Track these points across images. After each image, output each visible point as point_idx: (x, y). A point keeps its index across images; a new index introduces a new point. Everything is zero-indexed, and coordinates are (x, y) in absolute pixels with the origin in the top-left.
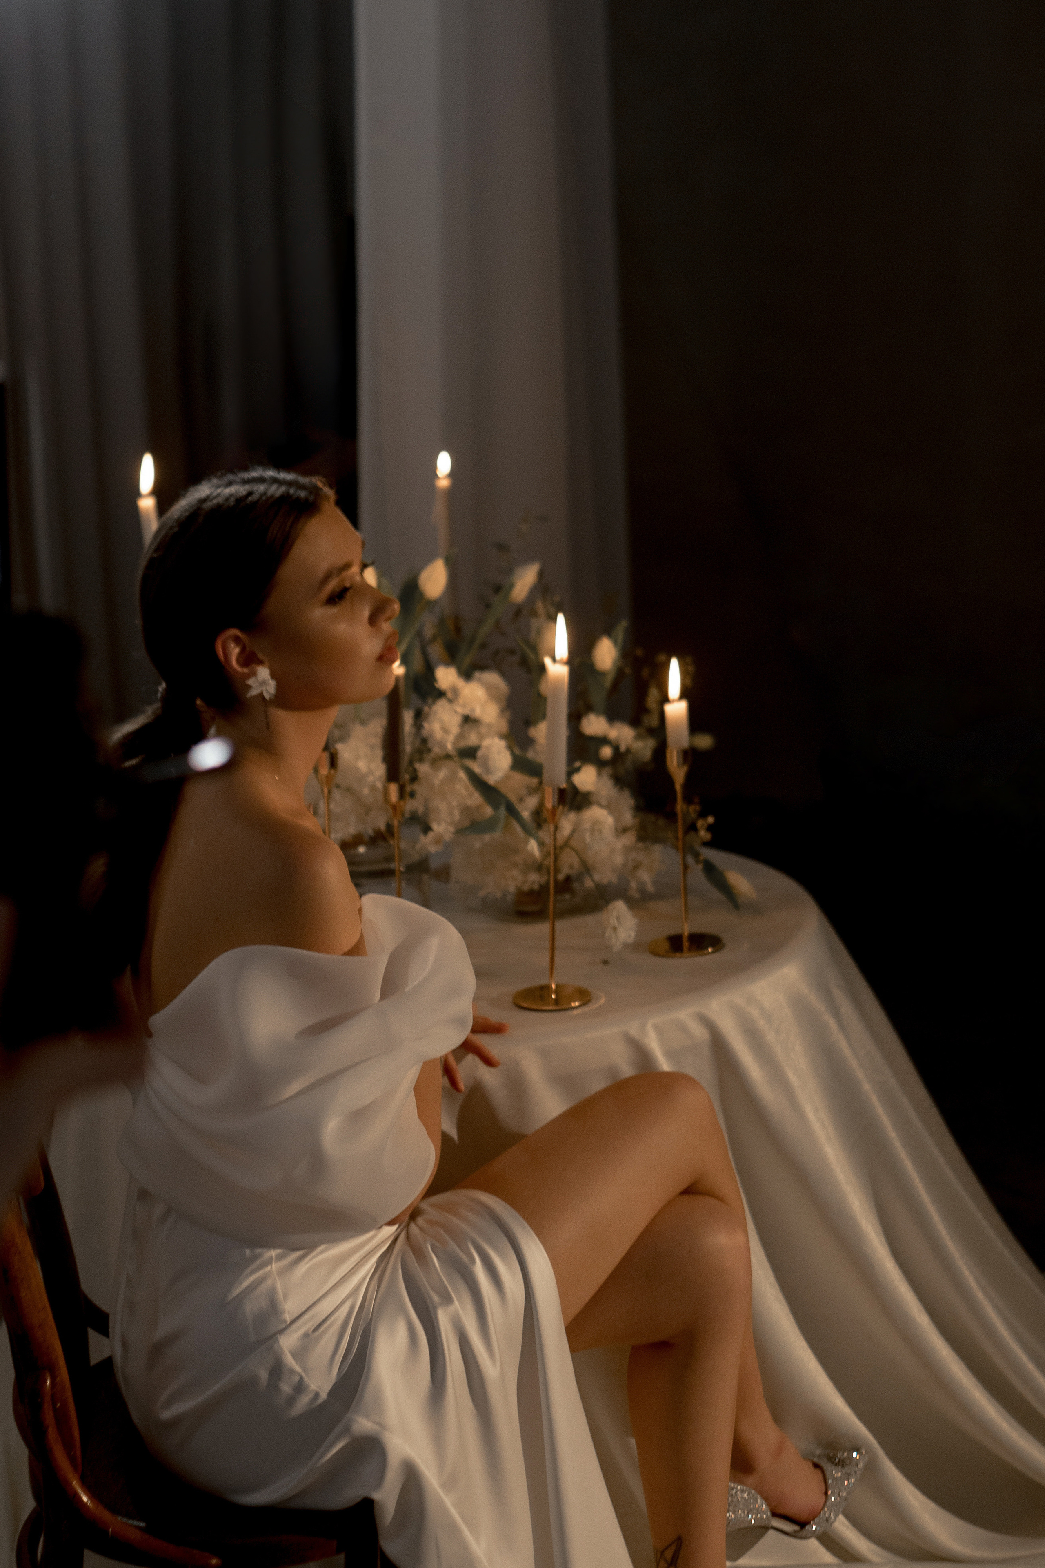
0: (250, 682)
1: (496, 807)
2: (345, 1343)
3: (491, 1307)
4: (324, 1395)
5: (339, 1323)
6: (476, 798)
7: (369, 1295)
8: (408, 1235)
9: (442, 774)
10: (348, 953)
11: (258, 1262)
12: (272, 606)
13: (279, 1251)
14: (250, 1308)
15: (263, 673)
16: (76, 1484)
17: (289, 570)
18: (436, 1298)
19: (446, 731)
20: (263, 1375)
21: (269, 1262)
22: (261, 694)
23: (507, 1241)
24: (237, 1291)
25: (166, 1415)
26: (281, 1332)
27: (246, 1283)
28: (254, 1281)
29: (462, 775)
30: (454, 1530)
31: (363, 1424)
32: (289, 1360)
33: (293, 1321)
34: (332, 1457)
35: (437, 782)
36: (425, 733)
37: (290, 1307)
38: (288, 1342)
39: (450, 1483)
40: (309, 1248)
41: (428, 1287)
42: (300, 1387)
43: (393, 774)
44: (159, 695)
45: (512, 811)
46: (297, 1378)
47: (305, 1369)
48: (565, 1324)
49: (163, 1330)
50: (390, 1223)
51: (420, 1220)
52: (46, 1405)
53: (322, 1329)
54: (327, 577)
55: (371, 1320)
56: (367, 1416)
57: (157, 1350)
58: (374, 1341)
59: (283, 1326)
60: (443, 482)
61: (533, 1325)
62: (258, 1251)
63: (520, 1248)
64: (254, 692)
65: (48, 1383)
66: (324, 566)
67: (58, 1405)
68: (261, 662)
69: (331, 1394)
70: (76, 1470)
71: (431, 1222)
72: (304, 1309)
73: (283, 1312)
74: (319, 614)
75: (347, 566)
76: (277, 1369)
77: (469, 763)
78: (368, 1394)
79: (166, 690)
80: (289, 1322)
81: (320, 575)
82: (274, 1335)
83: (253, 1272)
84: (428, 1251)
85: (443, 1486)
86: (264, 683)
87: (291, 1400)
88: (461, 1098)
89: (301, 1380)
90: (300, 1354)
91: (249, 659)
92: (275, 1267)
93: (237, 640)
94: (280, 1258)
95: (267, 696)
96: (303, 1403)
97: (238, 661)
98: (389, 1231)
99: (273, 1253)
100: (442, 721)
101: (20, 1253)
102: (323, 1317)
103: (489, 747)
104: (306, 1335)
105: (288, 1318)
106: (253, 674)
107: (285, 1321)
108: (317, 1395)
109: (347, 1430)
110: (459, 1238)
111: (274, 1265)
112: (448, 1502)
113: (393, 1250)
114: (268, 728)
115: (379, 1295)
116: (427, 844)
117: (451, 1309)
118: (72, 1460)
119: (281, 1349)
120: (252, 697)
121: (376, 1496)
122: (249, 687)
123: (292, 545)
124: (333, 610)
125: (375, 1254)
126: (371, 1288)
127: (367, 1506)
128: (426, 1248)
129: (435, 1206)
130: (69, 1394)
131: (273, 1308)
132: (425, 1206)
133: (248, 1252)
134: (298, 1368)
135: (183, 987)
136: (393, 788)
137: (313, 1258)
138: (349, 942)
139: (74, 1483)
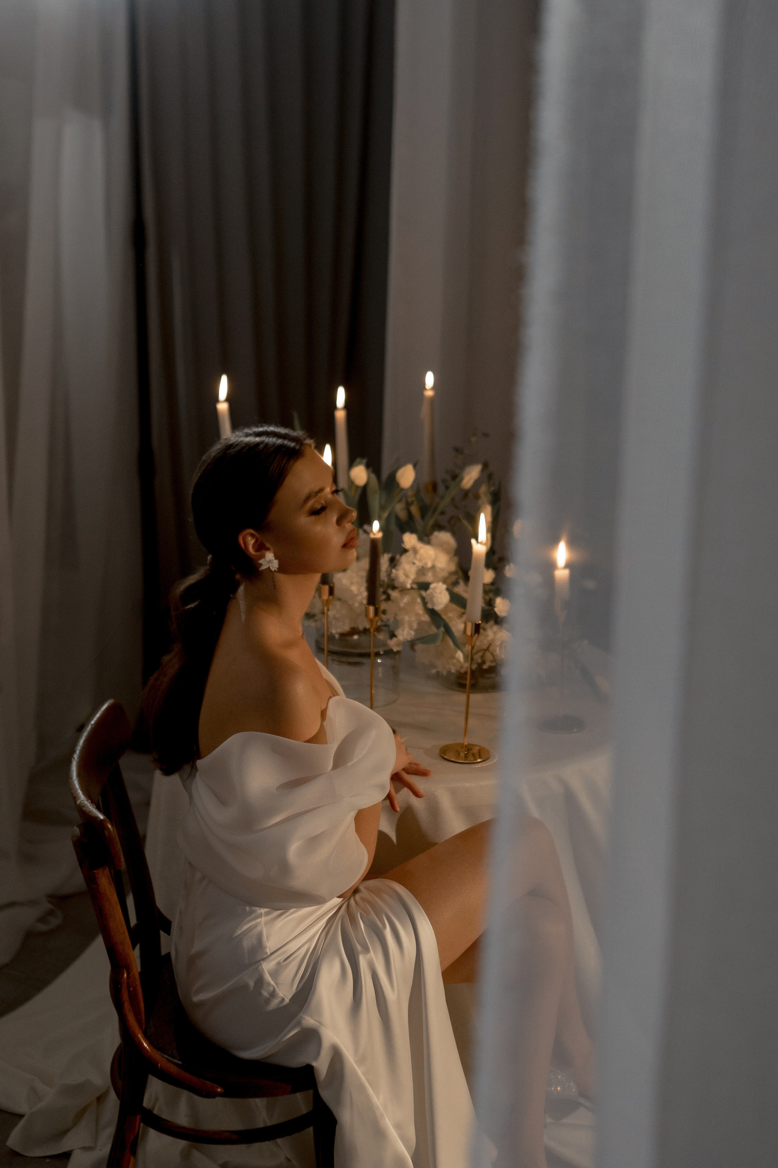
0: (261, 561)
1: (438, 627)
2: (302, 970)
3: (394, 958)
4: (287, 1000)
5: (300, 958)
6: (426, 618)
7: (320, 942)
8: (348, 905)
9: (406, 599)
10: (309, 741)
11: (253, 915)
12: (274, 515)
13: (266, 910)
14: (247, 943)
15: (270, 556)
16: (140, 1036)
17: (283, 494)
18: (359, 948)
19: (407, 576)
20: (252, 984)
21: (260, 916)
22: (269, 568)
23: (408, 916)
24: (239, 932)
25: (196, 999)
26: (264, 959)
27: (245, 927)
28: (250, 926)
29: (419, 600)
30: (362, 1088)
31: (309, 1021)
32: (268, 978)
33: (272, 954)
34: (291, 1037)
35: (402, 605)
36: (393, 576)
37: (270, 945)
38: (267, 967)
39: (361, 1060)
40: (286, 909)
41: (355, 940)
42: (273, 994)
43: (372, 600)
44: (208, 562)
45: (448, 631)
46: (272, 989)
47: (276, 984)
48: (441, 970)
49: (197, 947)
50: (339, 897)
51: (358, 896)
52: (123, 990)
53: (290, 960)
54: (308, 498)
55: (319, 956)
56: (312, 1017)
57: (192, 960)
58: (319, 972)
59: (266, 956)
60: (429, 393)
61: (420, 972)
62: (254, 908)
63: (415, 923)
64: (264, 568)
65: (125, 975)
66: (306, 491)
67: (131, 989)
68: (268, 549)
69: (290, 1000)
70: (141, 1027)
71: (363, 899)
72: (280, 946)
73: (266, 947)
74: (304, 520)
75: (321, 490)
76: (260, 981)
77: (423, 593)
78: (314, 1003)
79: (211, 559)
80: (269, 954)
81: (303, 497)
82: (260, 961)
83: (251, 921)
84: (358, 919)
85: (356, 1062)
86: (270, 561)
87: (268, 1001)
88: (398, 816)
89: (274, 990)
90: (275, 974)
91: (261, 547)
92: (263, 919)
93: (252, 535)
94: (267, 914)
95: (273, 569)
96: (274, 1003)
97: (253, 547)
98: (337, 901)
99: (263, 911)
100: (405, 570)
101: (109, 900)
102: (292, 952)
103: (434, 588)
104: (279, 963)
105: (269, 952)
106: (263, 556)
107: (267, 953)
108: (283, 1000)
109: (299, 1023)
110: (378, 912)
111: (263, 918)
112: (359, 1071)
113: (337, 915)
114: (275, 588)
115: (326, 943)
116: (393, 644)
117: (368, 956)
118: (139, 1022)
119: (263, 969)
120: (262, 570)
121: (314, 1064)
122: (261, 565)
123: (284, 480)
124: (313, 518)
125: (327, 915)
126: (321, 938)
127: (309, 1070)
128: (357, 916)
129: (368, 889)
130: (138, 982)
131: (259, 944)
132: (361, 888)
133: (248, 908)
134: (272, 983)
135: (215, 747)
136: (371, 609)
137: (286, 917)
138: (312, 731)
139: (139, 1035)
